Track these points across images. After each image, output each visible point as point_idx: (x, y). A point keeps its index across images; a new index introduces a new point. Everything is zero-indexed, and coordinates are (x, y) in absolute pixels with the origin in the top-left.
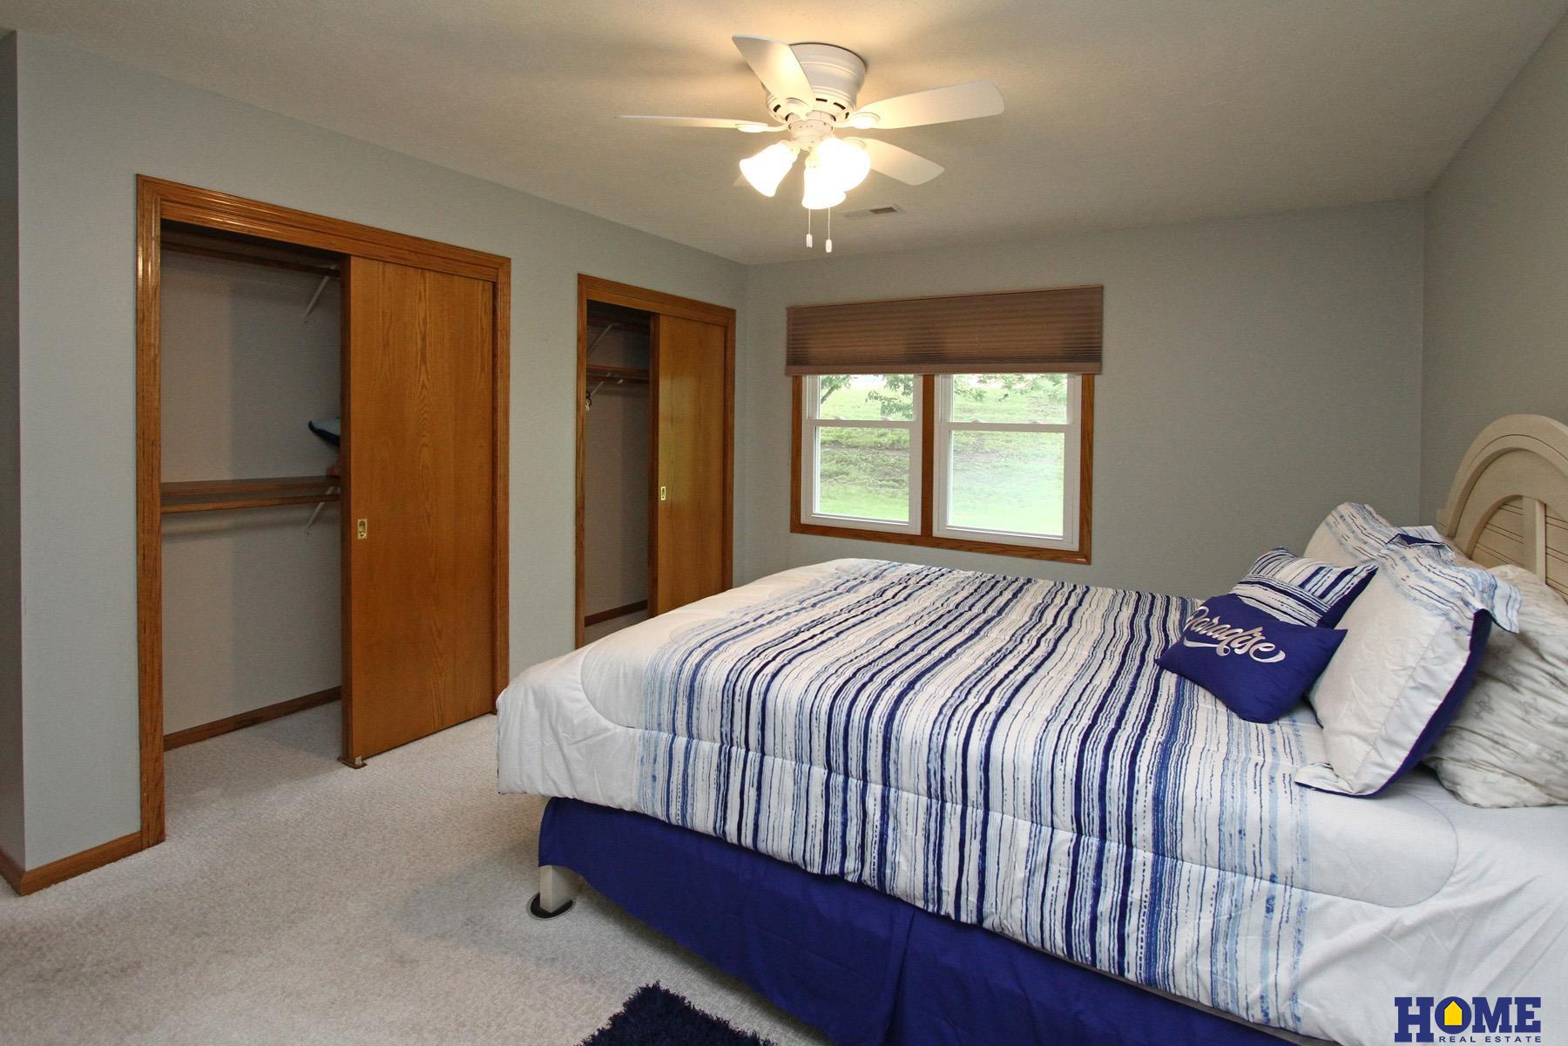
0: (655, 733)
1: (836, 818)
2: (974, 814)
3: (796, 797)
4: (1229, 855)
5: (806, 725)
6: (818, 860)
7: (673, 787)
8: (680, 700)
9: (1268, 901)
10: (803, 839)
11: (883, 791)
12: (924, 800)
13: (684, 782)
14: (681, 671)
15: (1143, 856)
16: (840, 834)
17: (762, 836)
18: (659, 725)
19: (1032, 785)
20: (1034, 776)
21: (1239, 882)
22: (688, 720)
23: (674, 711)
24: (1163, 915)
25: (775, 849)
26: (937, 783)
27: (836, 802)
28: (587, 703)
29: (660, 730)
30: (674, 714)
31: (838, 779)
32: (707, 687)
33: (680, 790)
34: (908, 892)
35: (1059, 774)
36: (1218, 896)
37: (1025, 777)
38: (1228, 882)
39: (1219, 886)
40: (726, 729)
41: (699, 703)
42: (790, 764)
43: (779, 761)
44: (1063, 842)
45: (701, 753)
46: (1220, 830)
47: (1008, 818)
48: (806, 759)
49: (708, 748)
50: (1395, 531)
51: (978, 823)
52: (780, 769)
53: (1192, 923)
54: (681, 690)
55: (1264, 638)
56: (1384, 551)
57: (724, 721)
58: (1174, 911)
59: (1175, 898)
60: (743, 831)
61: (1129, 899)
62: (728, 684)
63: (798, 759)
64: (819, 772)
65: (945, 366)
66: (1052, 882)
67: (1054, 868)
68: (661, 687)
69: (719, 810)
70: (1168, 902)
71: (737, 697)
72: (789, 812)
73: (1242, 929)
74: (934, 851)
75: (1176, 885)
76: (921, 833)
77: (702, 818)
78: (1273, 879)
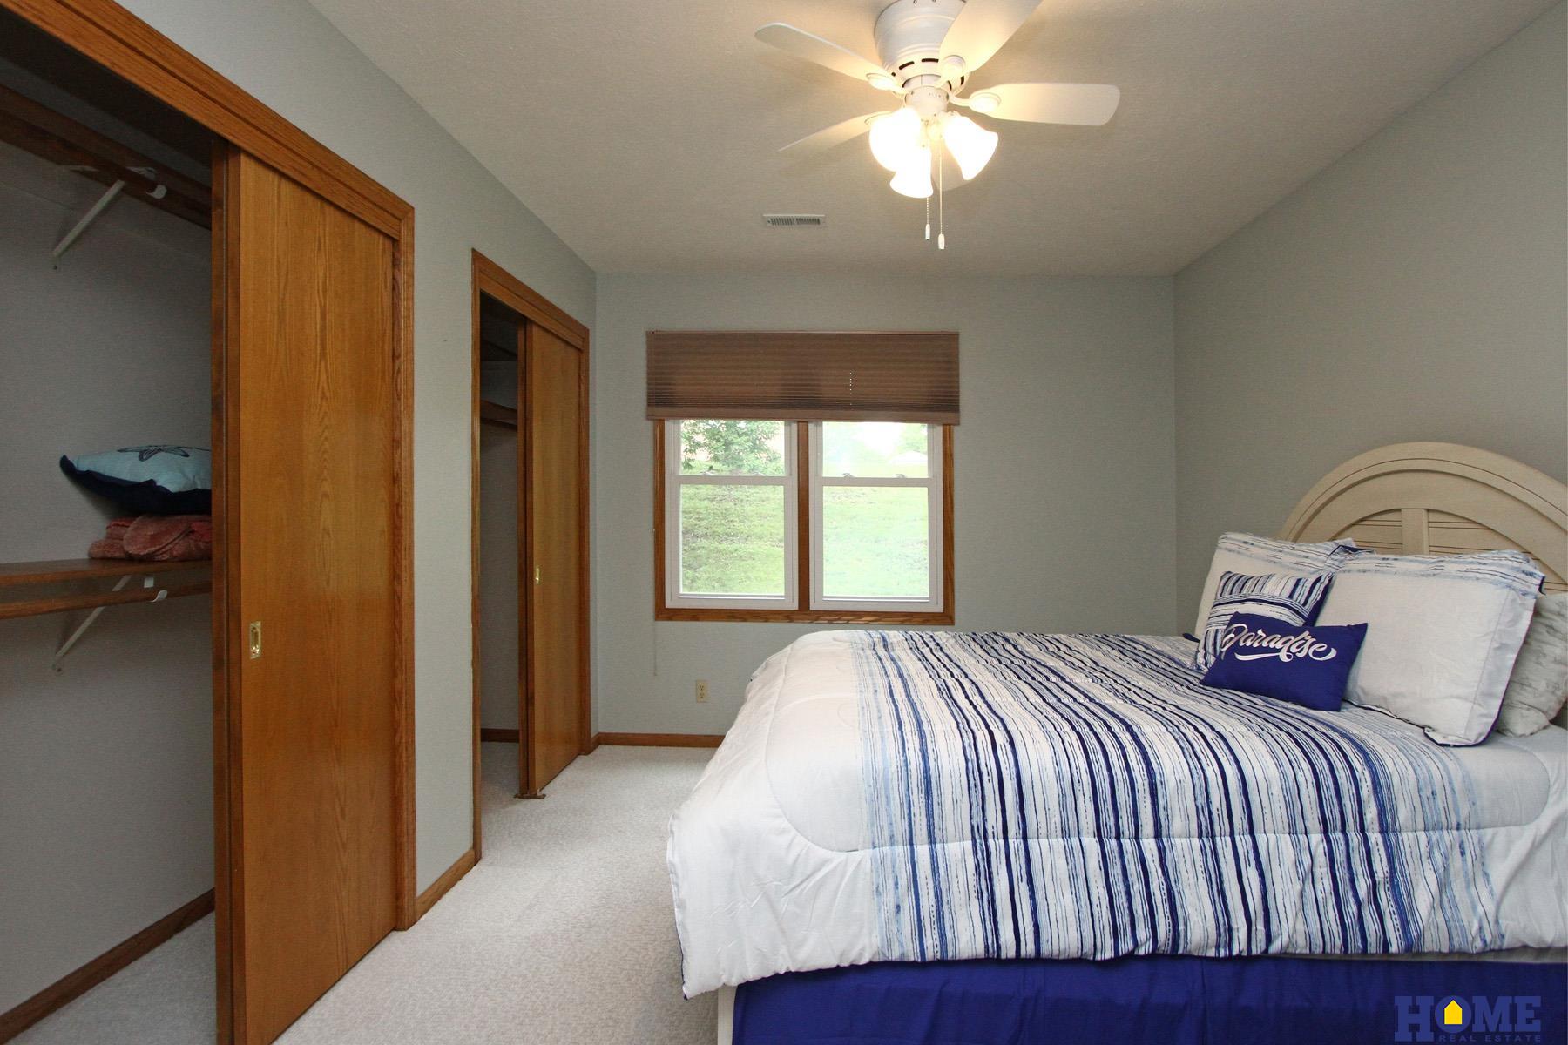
0: (887, 849)
1: (1119, 888)
2: (1244, 841)
3: (1073, 877)
4: (1429, 816)
5: (1069, 791)
6: (1109, 942)
7: (925, 912)
8: (914, 798)
9: (1460, 846)
10: (1091, 925)
11: (1157, 843)
12: (1196, 841)
13: (937, 902)
14: (906, 761)
15: (1375, 837)
16: (1126, 905)
17: (1044, 936)
18: (892, 837)
19: (1284, 797)
20: (1284, 787)
21: (1441, 836)
22: (929, 821)
23: (910, 814)
24: (1402, 884)
25: (1062, 947)
26: (1206, 819)
27: (1116, 871)
28: (794, 832)
29: (892, 844)
30: (910, 818)
31: (1111, 844)
32: (945, 772)
33: (935, 913)
34: (1202, 943)
35: (1301, 779)
36: (1431, 853)
37: (1276, 790)
38: (1434, 839)
39: (1429, 844)
40: (978, 819)
41: (940, 795)
42: (1058, 842)
43: (1044, 842)
44: (1318, 844)
45: (953, 860)
46: (1420, 796)
47: (1272, 836)
48: (1073, 831)
49: (958, 851)
50: (1331, 546)
51: (1249, 849)
52: (1049, 852)
53: (1422, 885)
54: (914, 786)
55: (1314, 640)
56: (1329, 561)
57: (974, 810)
58: (1409, 877)
59: (1406, 866)
60: (1022, 938)
61: (1377, 879)
62: (970, 764)
63: (1065, 834)
64: (1091, 843)
65: (819, 412)
66: (1319, 887)
67: (1317, 871)
68: (886, 789)
69: (988, 922)
70: (1401, 872)
71: (985, 778)
72: (1069, 898)
73: (1452, 878)
74: (1218, 890)
75: (1403, 855)
76: (1201, 876)
77: (968, 940)
78: (1458, 829)
